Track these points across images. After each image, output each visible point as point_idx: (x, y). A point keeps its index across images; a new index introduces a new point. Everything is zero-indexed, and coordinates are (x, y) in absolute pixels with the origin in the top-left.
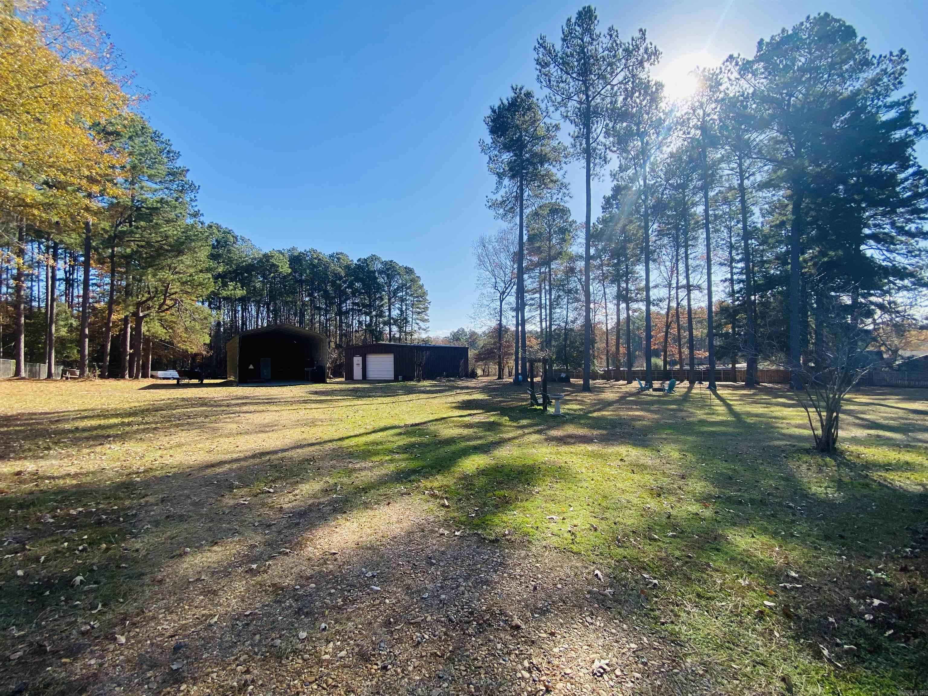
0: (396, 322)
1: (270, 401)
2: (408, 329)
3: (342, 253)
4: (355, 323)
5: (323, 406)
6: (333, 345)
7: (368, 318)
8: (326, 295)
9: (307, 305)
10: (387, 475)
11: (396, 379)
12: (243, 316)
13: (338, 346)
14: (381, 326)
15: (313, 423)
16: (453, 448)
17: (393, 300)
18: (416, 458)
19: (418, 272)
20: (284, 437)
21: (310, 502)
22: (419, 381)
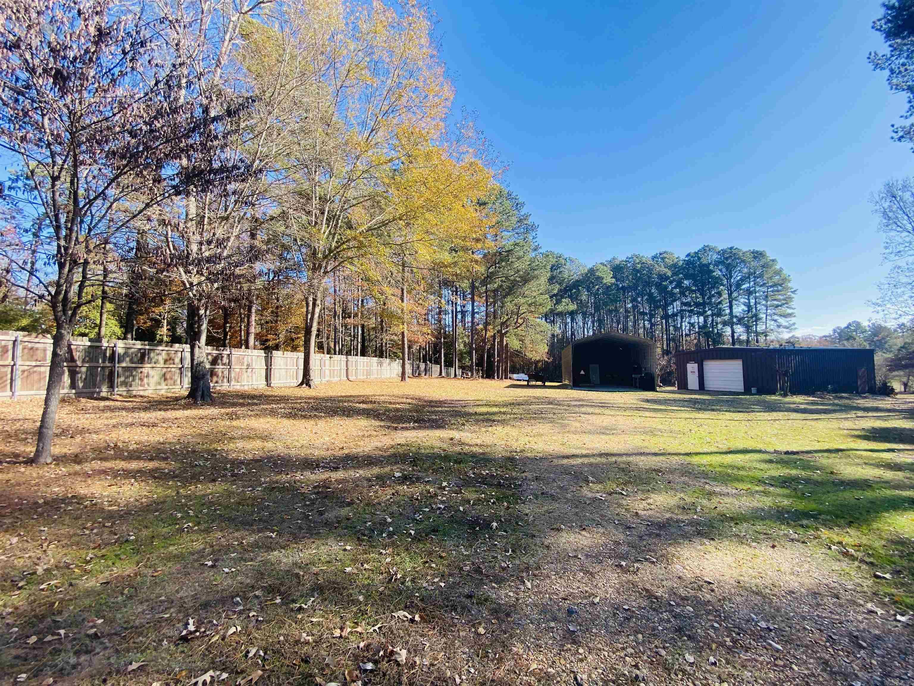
0: (740, 321)
1: (603, 405)
2: (761, 328)
3: (665, 252)
4: (685, 326)
5: (659, 415)
6: (659, 351)
7: (701, 319)
8: (651, 299)
9: (629, 312)
10: (763, 510)
11: (747, 391)
12: (572, 327)
13: (666, 352)
14: (720, 326)
15: (652, 432)
16: (869, 494)
17: (735, 294)
18: (803, 496)
19: (770, 255)
20: (625, 442)
21: (668, 515)
22: (785, 395)
